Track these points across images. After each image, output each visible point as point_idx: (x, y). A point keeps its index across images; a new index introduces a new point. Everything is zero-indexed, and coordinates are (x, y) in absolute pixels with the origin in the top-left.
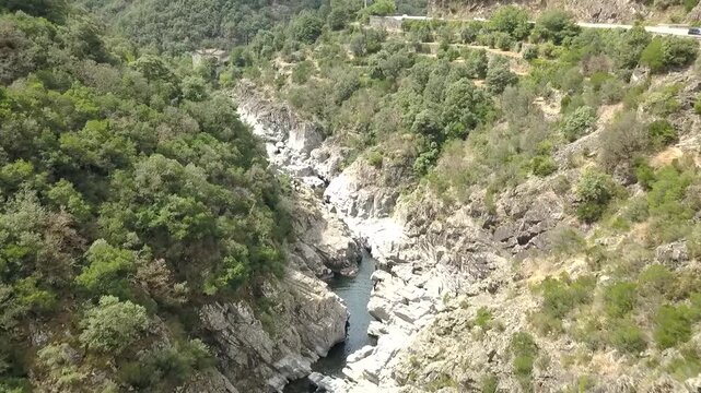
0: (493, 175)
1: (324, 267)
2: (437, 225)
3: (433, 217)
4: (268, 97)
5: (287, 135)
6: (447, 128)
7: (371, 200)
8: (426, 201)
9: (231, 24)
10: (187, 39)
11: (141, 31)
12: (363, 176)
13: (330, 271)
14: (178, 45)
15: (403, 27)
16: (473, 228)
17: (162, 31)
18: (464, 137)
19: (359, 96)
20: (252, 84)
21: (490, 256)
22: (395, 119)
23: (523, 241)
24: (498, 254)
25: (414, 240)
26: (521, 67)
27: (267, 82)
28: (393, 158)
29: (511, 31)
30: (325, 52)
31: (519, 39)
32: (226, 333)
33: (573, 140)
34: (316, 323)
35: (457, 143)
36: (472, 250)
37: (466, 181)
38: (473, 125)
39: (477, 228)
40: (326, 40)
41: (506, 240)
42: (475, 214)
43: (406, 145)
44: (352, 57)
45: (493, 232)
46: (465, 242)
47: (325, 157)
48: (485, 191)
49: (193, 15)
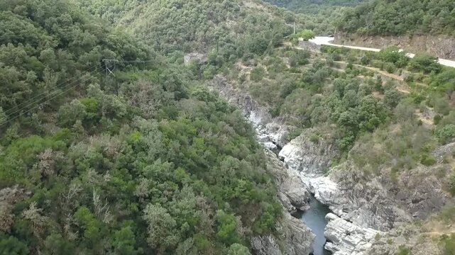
0: (394, 160)
1: (292, 206)
2: (359, 186)
3: (357, 181)
4: (235, 88)
5: (249, 113)
6: (361, 125)
7: (312, 163)
8: (353, 170)
9: (202, 33)
10: (175, 42)
11: (148, 36)
12: (306, 147)
13: (295, 208)
14: (170, 46)
15: (321, 50)
16: (383, 191)
17: (160, 36)
18: (371, 131)
19: (296, 94)
20: (224, 79)
21: (395, 208)
22: (325, 114)
23: (415, 202)
24: (399, 207)
25: (343, 192)
26: (402, 86)
27: (233, 78)
28: (326, 139)
29: (394, 62)
30: (271, 62)
31: (399, 67)
32: (261, 251)
33: (444, 144)
34: (301, 244)
35: (367, 135)
36: (383, 204)
37: (377, 161)
38: (377, 125)
39: (385, 191)
40: (271, 54)
41: (405, 200)
42: (383, 182)
43: (333, 132)
44: (289, 67)
45: (396, 194)
46: (378, 198)
47: (275, 130)
48: (390, 169)
49: (179, 27)
